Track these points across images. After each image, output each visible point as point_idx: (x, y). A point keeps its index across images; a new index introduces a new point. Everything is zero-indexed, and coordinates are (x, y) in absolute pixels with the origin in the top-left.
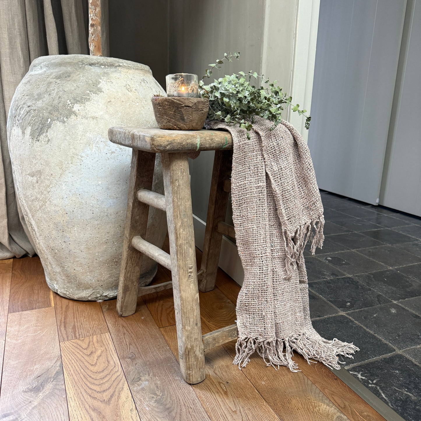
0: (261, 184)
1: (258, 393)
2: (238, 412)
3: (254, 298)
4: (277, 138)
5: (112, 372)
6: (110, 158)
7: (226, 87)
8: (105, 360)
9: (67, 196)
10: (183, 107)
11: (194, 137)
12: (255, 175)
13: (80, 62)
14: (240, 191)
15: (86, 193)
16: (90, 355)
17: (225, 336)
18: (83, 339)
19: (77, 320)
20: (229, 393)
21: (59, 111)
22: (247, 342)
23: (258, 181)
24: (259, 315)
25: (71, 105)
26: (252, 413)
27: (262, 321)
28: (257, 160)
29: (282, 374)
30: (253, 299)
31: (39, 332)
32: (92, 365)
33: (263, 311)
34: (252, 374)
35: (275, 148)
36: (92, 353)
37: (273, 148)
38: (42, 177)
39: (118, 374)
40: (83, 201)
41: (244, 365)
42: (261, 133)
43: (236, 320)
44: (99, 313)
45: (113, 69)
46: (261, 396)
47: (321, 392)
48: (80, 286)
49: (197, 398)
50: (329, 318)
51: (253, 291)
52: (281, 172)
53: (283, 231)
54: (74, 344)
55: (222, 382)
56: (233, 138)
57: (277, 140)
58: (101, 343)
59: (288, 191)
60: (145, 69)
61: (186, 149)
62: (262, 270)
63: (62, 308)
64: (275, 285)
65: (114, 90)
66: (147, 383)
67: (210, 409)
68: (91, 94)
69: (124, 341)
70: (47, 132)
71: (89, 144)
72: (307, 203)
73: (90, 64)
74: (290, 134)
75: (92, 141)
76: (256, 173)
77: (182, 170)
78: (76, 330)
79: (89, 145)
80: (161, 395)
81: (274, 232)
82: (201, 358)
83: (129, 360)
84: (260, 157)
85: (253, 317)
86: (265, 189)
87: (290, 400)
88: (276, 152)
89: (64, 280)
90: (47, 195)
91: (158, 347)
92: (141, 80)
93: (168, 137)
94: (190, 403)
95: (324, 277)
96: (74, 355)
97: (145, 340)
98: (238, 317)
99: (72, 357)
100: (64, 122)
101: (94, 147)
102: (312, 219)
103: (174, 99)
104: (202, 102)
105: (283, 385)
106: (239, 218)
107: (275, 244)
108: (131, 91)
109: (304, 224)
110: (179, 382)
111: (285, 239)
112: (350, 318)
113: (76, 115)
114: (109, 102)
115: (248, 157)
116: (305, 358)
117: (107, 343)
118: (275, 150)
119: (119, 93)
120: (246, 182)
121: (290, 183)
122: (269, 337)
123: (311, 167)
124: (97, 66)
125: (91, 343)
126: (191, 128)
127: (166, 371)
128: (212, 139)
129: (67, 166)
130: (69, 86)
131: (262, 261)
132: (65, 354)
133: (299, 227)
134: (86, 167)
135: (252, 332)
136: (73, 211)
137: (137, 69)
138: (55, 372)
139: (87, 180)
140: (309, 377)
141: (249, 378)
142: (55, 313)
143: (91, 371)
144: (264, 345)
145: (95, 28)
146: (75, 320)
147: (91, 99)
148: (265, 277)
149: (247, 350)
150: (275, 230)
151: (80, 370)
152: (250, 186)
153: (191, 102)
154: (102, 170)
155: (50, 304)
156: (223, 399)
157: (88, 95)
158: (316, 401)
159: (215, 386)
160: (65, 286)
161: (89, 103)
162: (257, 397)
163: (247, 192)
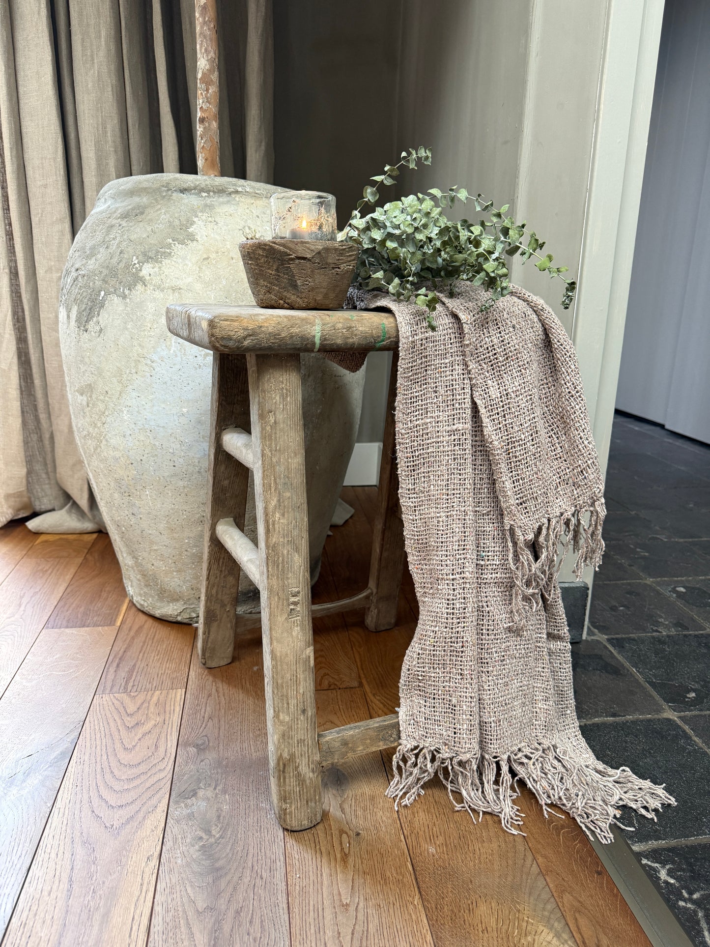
0: (460, 426)
1: (412, 872)
2: (352, 909)
3: (435, 666)
4: (502, 328)
5: (154, 770)
6: (202, 365)
7: (394, 220)
8: (153, 742)
9: (131, 433)
10: (292, 259)
11: (307, 323)
12: (448, 406)
13: (163, 186)
14: (416, 439)
15: (161, 429)
16: (132, 727)
17: (370, 739)
18: (136, 694)
19: (143, 656)
20: (351, 860)
21: (118, 278)
22: (417, 756)
23: (454, 419)
24: (445, 701)
25: (137, 266)
26: (380, 918)
27: (451, 715)
28: (452, 375)
29: (481, 837)
30: (433, 667)
31: (71, 671)
32: (126, 749)
33: (454, 695)
34: (417, 824)
35: (494, 349)
36: (137, 724)
37: (490, 349)
38: (94, 396)
39: (162, 775)
40: (157, 444)
41: (406, 801)
42: (463, 317)
43: (399, 706)
44: (186, 648)
45: (224, 199)
46: (416, 879)
47: (552, 900)
48: (164, 594)
49: (282, 858)
50: (634, 722)
51: (434, 651)
52: (507, 402)
53: (507, 528)
54: (116, 702)
55: (348, 831)
56: (400, 326)
57: (500, 333)
58: (162, 706)
59: (521, 442)
61: (289, 347)
62: (453, 609)
63: (130, 630)
64: (484, 642)
65: (218, 237)
66: (204, 804)
67: (297, 887)
68: (175, 244)
69: (203, 710)
70: (99, 315)
71: (164, 337)
72: (568, 471)
73: (180, 190)
74: (536, 320)
76: (451, 403)
77: (284, 391)
78: (132, 675)
79: (165, 340)
80: (218, 836)
81: (488, 529)
83: (192, 750)
84: (459, 369)
85: (433, 705)
86: (468, 436)
87: (474, 904)
88: (497, 359)
89: (139, 580)
90: (102, 430)
91: (258, 732)
93: (245, 320)
94: (264, 865)
95: (655, 628)
96: (106, 724)
97: (240, 714)
98: (402, 701)
99: (102, 727)
100: (124, 297)
101: (173, 344)
102: (576, 506)
103: (274, 243)
104: (336, 249)
105: (472, 864)
106: (411, 496)
107: (490, 554)
109: (558, 514)
110: (263, 814)
111: (510, 544)
112: (686, 728)
113: (144, 284)
114: (204, 259)
115: (433, 367)
117: (173, 708)
118: (495, 354)
119: (228, 243)
120: (428, 420)
121: (526, 425)
122: (463, 750)
123: (577, 392)
124: (194, 194)
125: (146, 705)
126: (312, 305)
127: (250, 785)
128: (350, 327)
129: (129, 378)
130: (139, 231)
131: (454, 590)
132: (92, 720)
133: (546, 521)
134: (160, 381)
135: (428, 735)
136: (142, 460)
138: (57, 753)
139: (163, 406)
140: (538, 856)
141: (405, 832)
142: (114, 638)
143: (119, 760)
144: (451, 765)
145: (207, 124)
146: (140, 657)
147: (173, 254)
148: (459, 623)
149: (416, 771)
150: (491, 525)
151: (101, 756)
153: (309, 249)
154: (189, 388)
155: (115, 621)
156: (333, 870)
157: (169, 246)
158: (533, 920)
159: (329, 838)
160: (142, 592)
161: (169, 261)
162: (405, 880)
163: (429, 441)
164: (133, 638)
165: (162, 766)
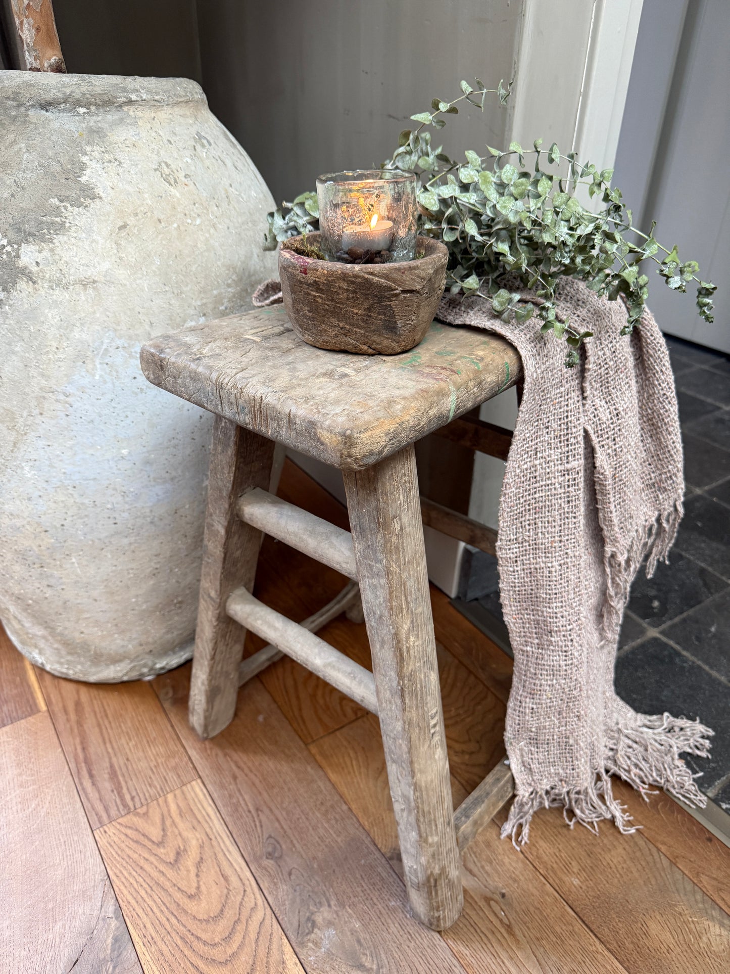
0: (575, 464)
1: (576, 917)
3: (551, 715)
5: (245, 913)
6: (144, 387)
8: (216, 872)
9: (41, 494)
10: (397, 295)
12: (561, 442)
13: (8, 98)
14: (522, 485)
15: (92, 482)
16: (176, 861)
18: (144, 809)
19: (113, 748)
20: (517, 930)
23: (568, 457)
25: (9, 249)
28: (569, 406)
30: (548, 717)
31: (33, 806)
32: (191, 897)
34: (546, 858)
35: (606, 363)
36: (178, 854)
37: (602, 364)
39: (258, 916)
40: (86, 501)
41: (525, 838)
43: (507, 758)
44: (158, 717)
45: (112, 116)
46: (584, 922)
47: (696, 888)
49: (455, 962)
51: (550, 702)
53: (608, 555)
54: (129, 832)
55: (492, 896)
56: (525, 363)
58: (191, 815)
59: (627, 464)
60: (196, 96)
62: (572, 659)
63: (66, 711)
65: (130, 188)
66: (332, 932)
68: (65, 208)
69: (242, 802)
71: (81, 358)
72: (653, 475)
73: (41, 105)
75: (91, 349)
76: (564, 438)
77: (407, 485)
78: (119, 783)
79: (84, 362)
80: (375, 967)
83: (269, 864)
84: (574, 396)
85: (546, 749)
86: (583, 473)
87: (645, 925)
89: (57, 649)
91: (323, 809)
92: (194, 138)
93: (386, 422)
96: (139, 871)
97: (286, 790)
98: (510, 752)
99: (137, 877)
101: (98, 366)
103: (372, 274)
105: (616, 880)
106: (512, 546)
108: (176, 181)
110: (401, 915)
111: (608, 570)
112: (672, 643)
113: (31, 279)
114: (120, 229)
115: (549, 401)
116: (635, 787)
117: (204, 813)
118: (607, 369)
119: (146, 196)
120: (538, 462)
124: (64, 110)
125: (168, 823)
127: (363, 884)
128: (481, 382)
129: (29, 423)
131: (571, 640)
132: (117, 872)
134: (82, 420)
136: (63, 525)
137: (177, 103)
138: (110, 941)
139: (91, 452)
140: (660, 846)
141: (541, 871)
142: (53, 732)
143: (194, 917)
146: (110, 749)
147: (67, 225)
150: (586, 552)
151: (168, 920)
152: (548, 470)
153: (418, 277)
154: (128, 421)
155: (36, 704)
156: (509, 950)
157: (57, 211)
158: (696, 917)
159: (481, 913)
160: (62, 660)
161: (65, 238)
162: (577, 930)
163: (538, 485)
164: (80, 723)
165: (249, 903)
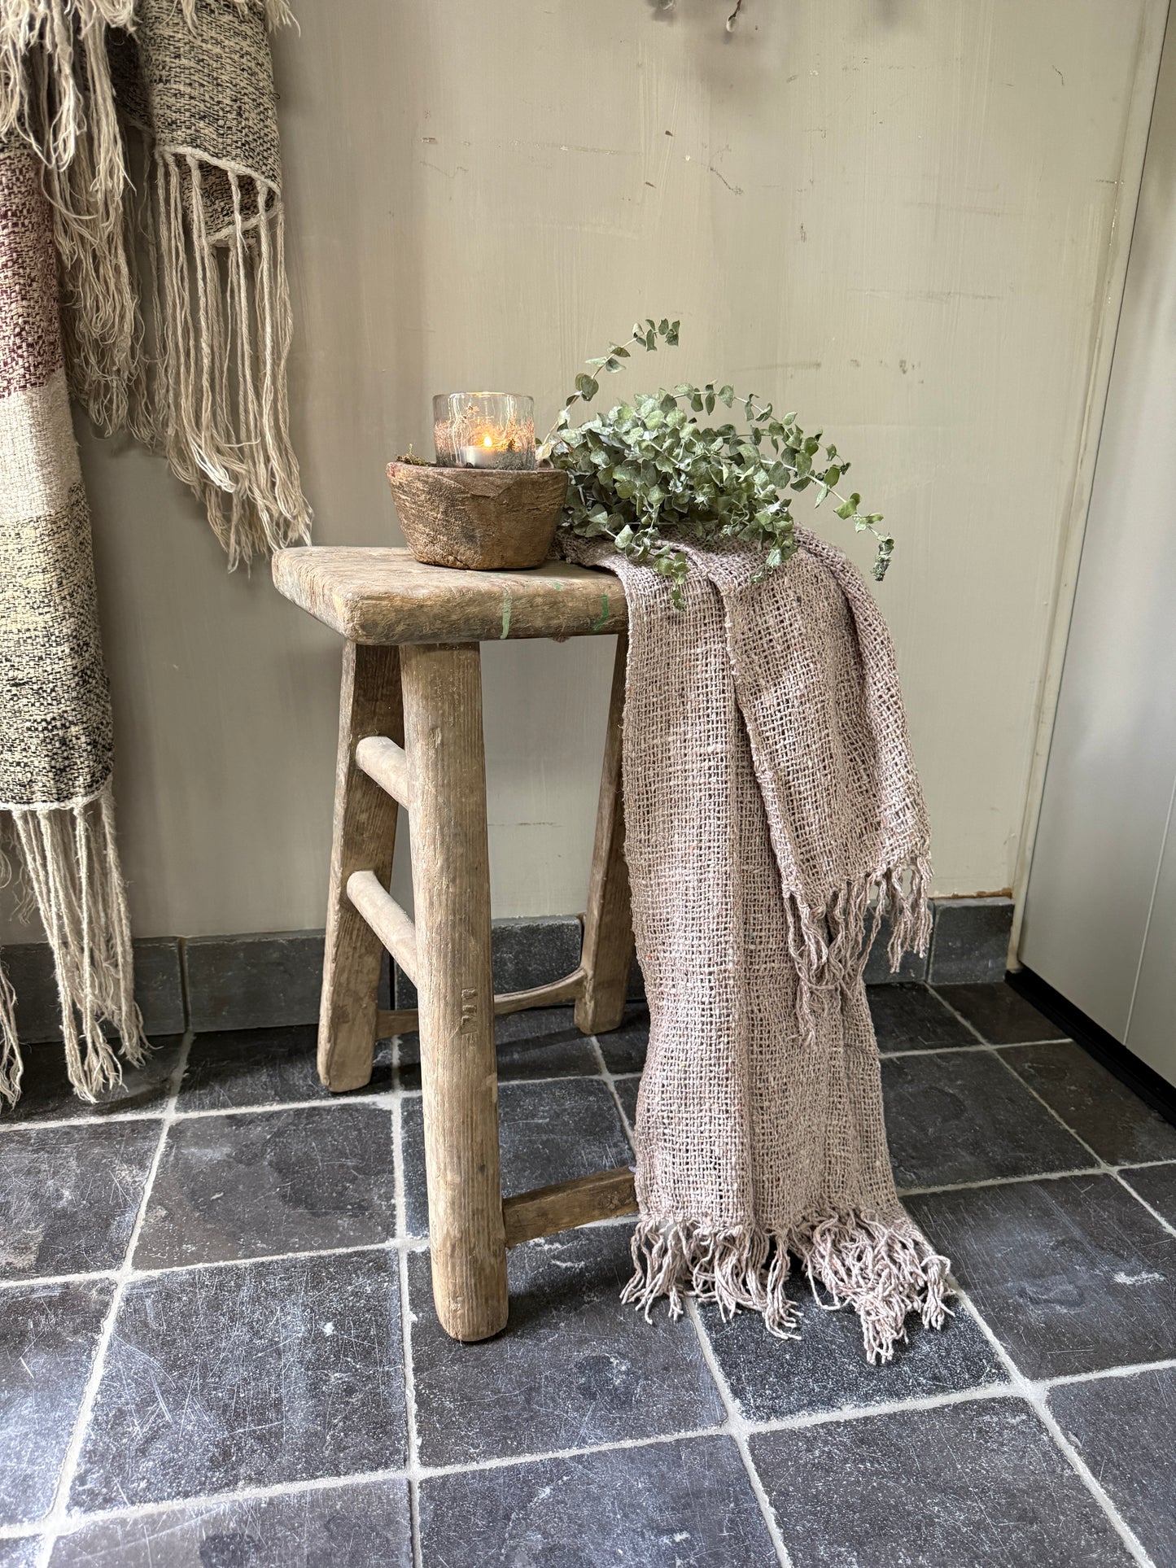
0: (718, 747)
4: (781, 603)
10: (468, 499)
11: (491, 598)
12: (699, 717)
17: (580, 1206)
23: (708, 737)
28: (706, 671)
35: (770, 634)
42: (723, 587)
52: (787, 712)
53: (786, 895)
56: (628, 598)
57: (778, 609)
59: (807, 772)
61: (462, 633)
62: (712, 1016)
64: (755, 1064)
72: (877, 811)
74: (833, 586)
76: (704, 713)
77: (456, 697)
81: (761, 897)
82: (492, 1267)
84: (716, 662)
86: (730, 762)
88: (773, 647)
102: (889, 863)
104: (534, 483)
106: (643, 850)
107: (763, 934)
109: (863, 875)
111: (790, 919)
115: (679, 659)
118: (771, 641)
120: (671, 739)
126: (497, 564)
128: (556, 603)
131: (712, 988)
148: (721, 1036)
150: (765, 891)
152: (684, 751)
153: (492, 484)
163: (671, 770)
